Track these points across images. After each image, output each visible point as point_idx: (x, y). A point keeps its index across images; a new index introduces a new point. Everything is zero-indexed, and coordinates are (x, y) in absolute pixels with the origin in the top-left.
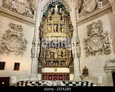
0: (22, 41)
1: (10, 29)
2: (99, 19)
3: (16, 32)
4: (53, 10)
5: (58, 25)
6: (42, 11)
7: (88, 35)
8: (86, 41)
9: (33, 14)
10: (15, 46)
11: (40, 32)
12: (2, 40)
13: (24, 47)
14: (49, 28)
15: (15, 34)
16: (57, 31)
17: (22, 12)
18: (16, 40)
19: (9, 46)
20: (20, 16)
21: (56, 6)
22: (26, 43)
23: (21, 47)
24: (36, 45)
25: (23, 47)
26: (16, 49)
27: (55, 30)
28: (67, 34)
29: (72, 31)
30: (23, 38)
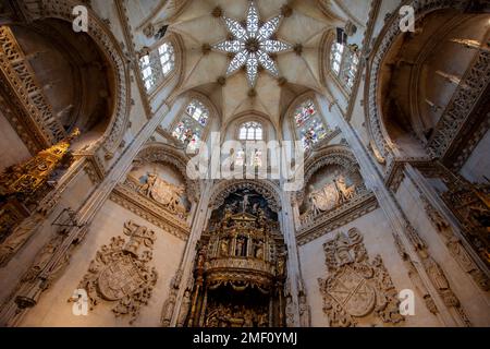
0: (144, 274)
1: (123, 237)
2: (351, 225)
3: (136, 244)
4: (238, 204)
5: (246, 239)
6: (210, 206)
7: (330, 269)
8: (325, 286)
9: (188, 209)
10: (122, 285)
11: (198, 254)
12: (93, 262)
13: (145, 292)
14: (223, 246)
15: (132, 250)
16: (244, 254)
17: (163, 202)
18: (130, 266)
19: (105, 282)
20: (156, 210)
21: (246, 197)
22: (154, 282)
23: (138, 291)
24: (181, 292)
25: (142, 290)
26: (121, 295)
27: (240, 252)
28: (271, 265)
29: (285, 258)
30: (149, 265)
